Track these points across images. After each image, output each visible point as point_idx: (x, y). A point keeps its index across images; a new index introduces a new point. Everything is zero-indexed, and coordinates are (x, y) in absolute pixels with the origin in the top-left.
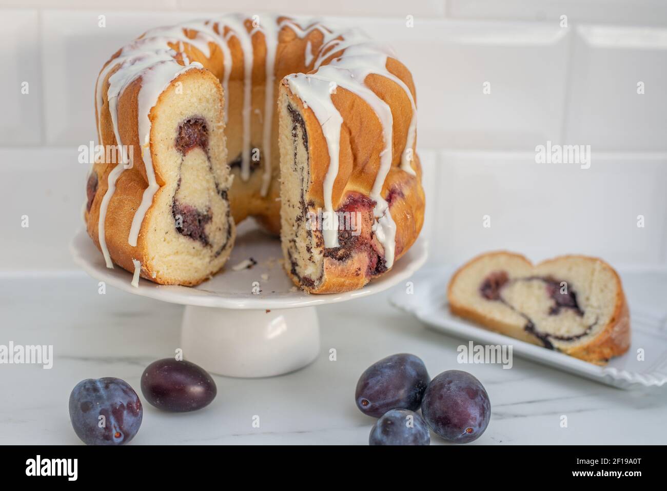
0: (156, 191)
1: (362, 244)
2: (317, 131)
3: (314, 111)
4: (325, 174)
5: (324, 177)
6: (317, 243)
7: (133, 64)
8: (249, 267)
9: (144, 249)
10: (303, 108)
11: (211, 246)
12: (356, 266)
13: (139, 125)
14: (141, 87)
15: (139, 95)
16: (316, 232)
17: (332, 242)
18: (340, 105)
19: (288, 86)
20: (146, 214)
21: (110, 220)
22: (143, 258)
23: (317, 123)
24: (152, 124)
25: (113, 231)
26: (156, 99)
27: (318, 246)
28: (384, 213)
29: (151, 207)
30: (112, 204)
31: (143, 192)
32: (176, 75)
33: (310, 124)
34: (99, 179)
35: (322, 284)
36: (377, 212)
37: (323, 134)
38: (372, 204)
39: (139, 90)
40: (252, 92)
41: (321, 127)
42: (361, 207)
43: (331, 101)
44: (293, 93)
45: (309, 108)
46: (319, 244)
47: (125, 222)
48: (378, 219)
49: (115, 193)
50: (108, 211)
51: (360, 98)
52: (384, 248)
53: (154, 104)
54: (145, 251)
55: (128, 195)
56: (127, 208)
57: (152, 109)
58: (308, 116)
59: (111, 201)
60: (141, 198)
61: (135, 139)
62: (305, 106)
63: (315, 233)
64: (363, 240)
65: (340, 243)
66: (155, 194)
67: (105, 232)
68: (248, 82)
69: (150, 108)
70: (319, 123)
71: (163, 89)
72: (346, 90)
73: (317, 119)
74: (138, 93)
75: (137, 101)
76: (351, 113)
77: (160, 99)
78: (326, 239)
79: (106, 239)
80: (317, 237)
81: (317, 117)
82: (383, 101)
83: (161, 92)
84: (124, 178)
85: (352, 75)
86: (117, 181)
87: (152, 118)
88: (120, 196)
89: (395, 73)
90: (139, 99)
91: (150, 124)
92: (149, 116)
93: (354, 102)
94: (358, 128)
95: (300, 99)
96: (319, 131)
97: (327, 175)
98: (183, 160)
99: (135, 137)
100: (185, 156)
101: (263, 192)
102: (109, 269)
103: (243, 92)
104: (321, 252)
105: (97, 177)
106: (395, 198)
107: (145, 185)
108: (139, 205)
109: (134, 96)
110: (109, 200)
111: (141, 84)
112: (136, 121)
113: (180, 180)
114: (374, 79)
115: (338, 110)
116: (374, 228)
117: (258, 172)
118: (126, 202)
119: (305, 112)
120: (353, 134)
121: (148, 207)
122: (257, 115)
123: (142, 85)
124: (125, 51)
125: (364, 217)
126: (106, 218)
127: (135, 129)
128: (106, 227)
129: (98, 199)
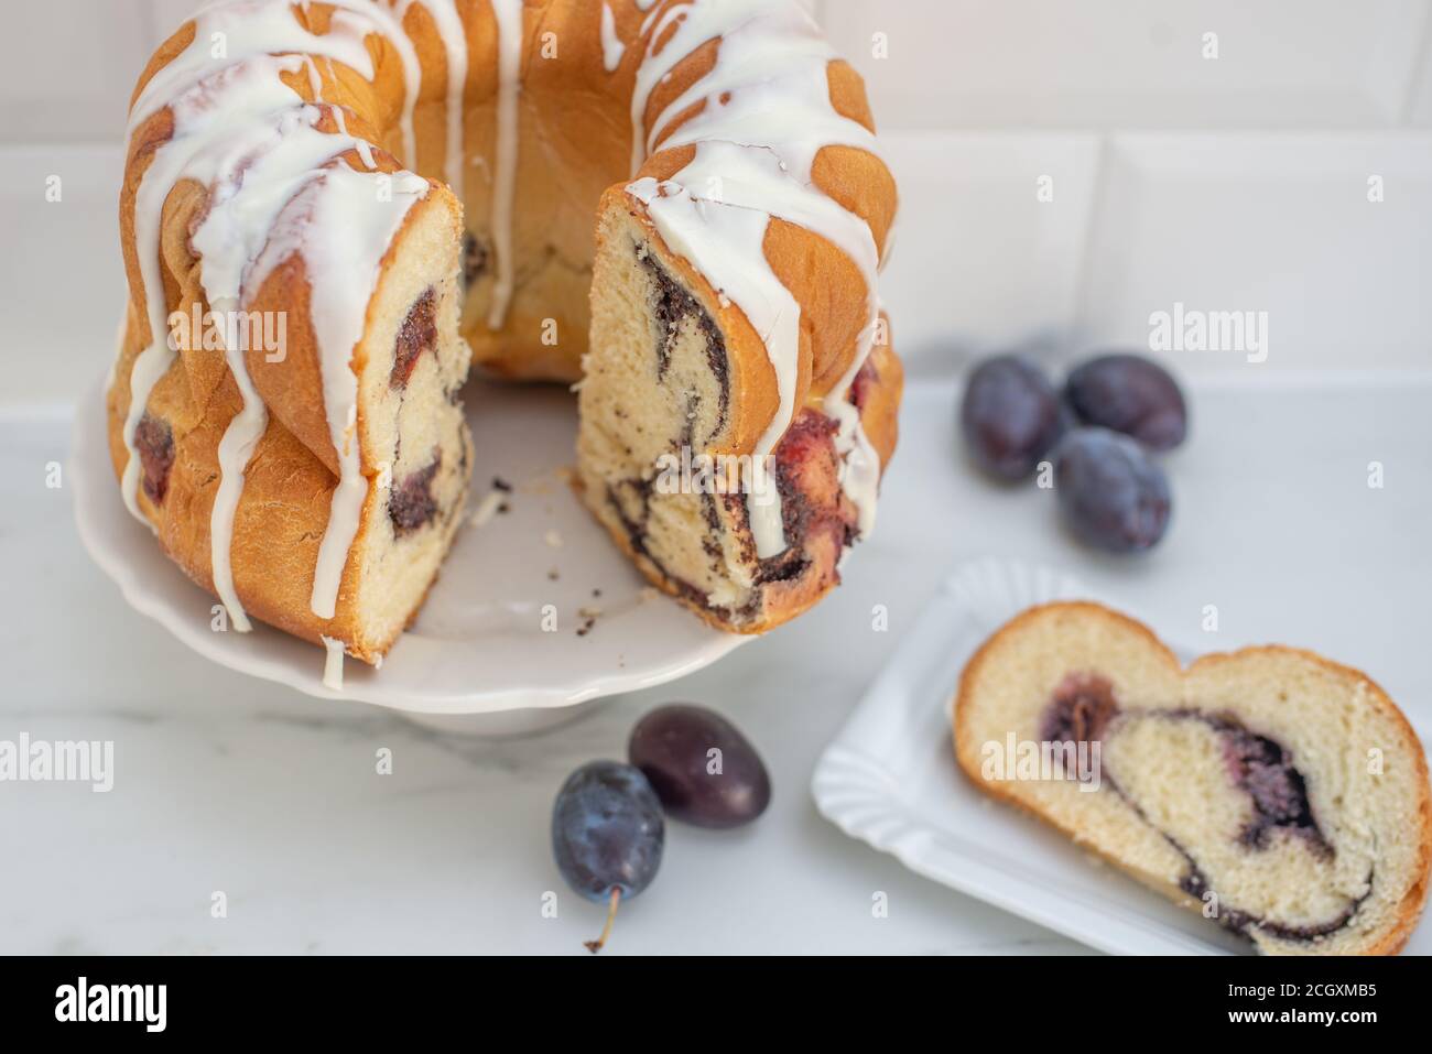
0: (364, 495)
1: (821, 520)
2: (755, 355)
3: (744, 311)
4: (766, 428)
5: (762, 433)
6: (742, 554)
7: (238, 184)
8: (503, 509)
9: (352, 619)
10: (720, 307)
11: (442, 514)
12: (819, 574)
13: (324, 380)
14: (309, 286)
15: (314, 311)
16: (738, 531)
17: (771, 541)
18: (788, 271)
19: (650, 223)
20: (351, 554)
21: (247, 553)
22: (351, 638)
23: (754, 337)
24: (360, 379)
25: (258, 576)
26: (360, 321)
27: (745, 558)
28: (855, 438)
29: (360, 533)
30: (244, 517)
31: (330, 498)
32: (388, 239)
33: (741, 342)
34: (176, 438)
35: (753, 625)
36: (841, 441)
37: (768, 359)
38: (833, 427)
39: (308, 295)
40: (464, 120)
41: (763, 343)
42: (813, 440)
43: (766, 266)
44: (673, 249)
45: (734, 304)
46: (748, 554)
47: (296, 568)
48: (845, 456)
49: (247, 489)
50: (235, 533)
51: (822, 239)
52: (856, 508)
53: (356, 337)
54: (355, 623)
55: (286, 501)
56: (294, 530)
57: (356, 349)
58: (733, 327)
59: (240, 512)
60: (327, 510)
61: (316, 409)
62: (726, 304)
63: (737, 534)
64: (823, 513)
65: (787, 540)
66: (365, 504)
67: (234, 575)
68: (455, 103)
69: (351, 346)
70: (760, 338)
71: (369, 289)
72: (791, 226)
73: (751, 327)
74: (307, 306)
75: (310, 327)
76: (810, 285)
77: (368, 318)
78: (759, 540)
79: (237, 587)
80: (742, 541)
81: (755, 325)
82: (853, 217)
83: (365, 298)
84: (267, 461)
85: (783, 166)
86: (250, 466)
87: (358, 366)
88: (265, 500)
89: (850, 111)
90: (315, 321)
91: (352, 379)
92: (351, 365)
93: (813, 253)
94: (827, 312)
95: (703, 277)
96: (760, 354)
97: (768, 429)
98: (402, 400)
99: (314, 404)
100: (404, 389)
101: (495, 321)
102: (242, 634)
103: (444, 124)
104: (754, 572)
105: (170, 432)
106: (865, 387)
107: (332, 480)
108: (324, 526)
109: (299, 313)
110: (235, 507)
111: (305, 278)
112: (314, 372)
113: (399, 441)
114: (830, 165)
115: (786, 284)
116: (840, 477)
117: (483, 283)
118: (287, 519)
119: (725, 315)
120: (817, 329)
121: (352, 536)
122: (478, 168)
123: (311, 281)
124: (184, 114)
125: (823, 465)
126: (232, 546)
127: (314, 390)
128: (233, 566)
129: (190, 490)
